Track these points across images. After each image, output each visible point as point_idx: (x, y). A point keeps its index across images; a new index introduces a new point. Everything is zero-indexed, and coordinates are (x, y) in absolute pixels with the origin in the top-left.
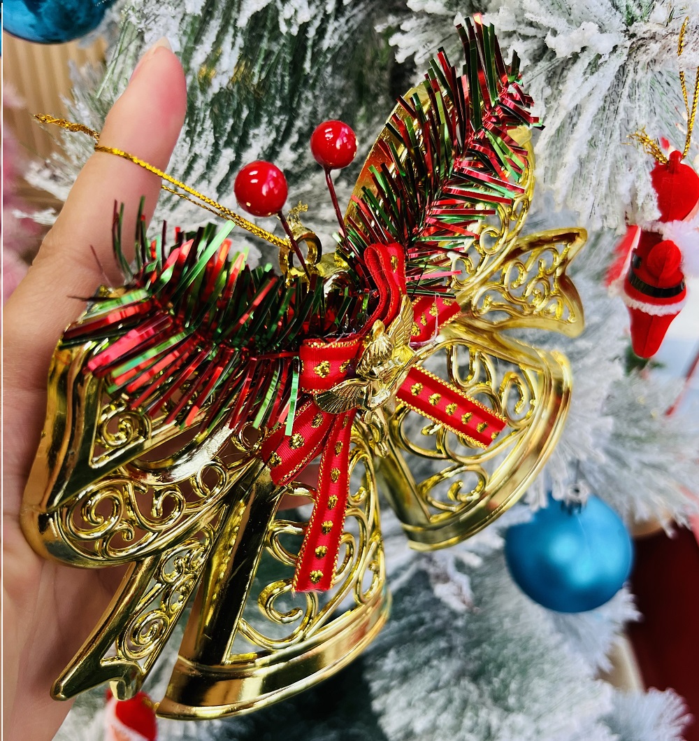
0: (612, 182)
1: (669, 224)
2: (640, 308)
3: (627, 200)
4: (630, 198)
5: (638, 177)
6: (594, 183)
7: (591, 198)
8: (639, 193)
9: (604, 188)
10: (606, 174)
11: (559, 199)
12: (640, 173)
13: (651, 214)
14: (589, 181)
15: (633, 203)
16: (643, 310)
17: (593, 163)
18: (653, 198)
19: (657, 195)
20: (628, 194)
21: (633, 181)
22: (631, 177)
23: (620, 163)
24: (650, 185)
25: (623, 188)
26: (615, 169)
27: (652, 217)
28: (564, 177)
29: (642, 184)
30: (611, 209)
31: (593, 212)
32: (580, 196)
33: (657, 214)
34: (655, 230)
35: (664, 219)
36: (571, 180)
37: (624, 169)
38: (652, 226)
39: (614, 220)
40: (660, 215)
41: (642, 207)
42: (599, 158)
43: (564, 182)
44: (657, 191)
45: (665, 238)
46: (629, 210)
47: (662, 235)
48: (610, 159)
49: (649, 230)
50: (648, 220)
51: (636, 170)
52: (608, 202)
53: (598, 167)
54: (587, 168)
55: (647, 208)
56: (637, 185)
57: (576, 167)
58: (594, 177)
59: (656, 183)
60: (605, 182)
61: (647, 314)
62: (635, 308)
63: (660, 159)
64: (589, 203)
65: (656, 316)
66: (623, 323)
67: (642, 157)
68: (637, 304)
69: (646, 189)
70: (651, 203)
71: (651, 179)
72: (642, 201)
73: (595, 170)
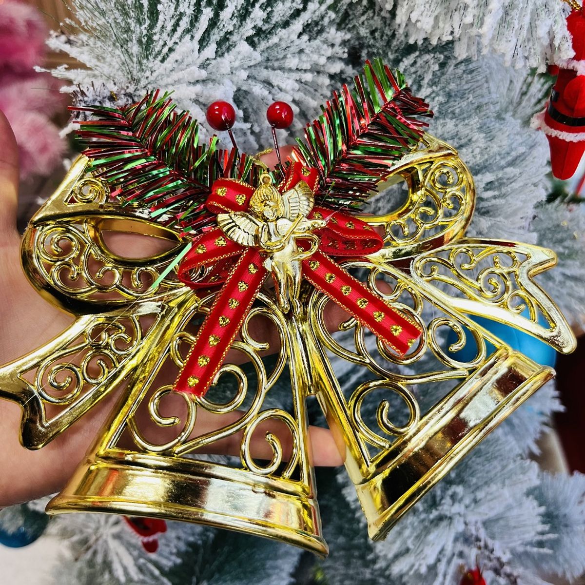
0: (532, 28)
1: (582, 62)
2: (558, 136)
3: (546, 42)
4: (549, 40)
5: (555, 22)
6: (517, 27)
7: (514, 40)
8: (556, 36)
9: (525, 31)
10: (527, 20)
11: (485, 41)
12: (557, 18)
13: (566, 53)
14: (512, 26)
15: (551, 45)
16: (561, 138)
17: (516, 10)
18: (568, 40)
19: (572, 37)
20: (546, 36)
21: (551, 26)
22: (549, 22)
23: (540, 10)
24: (566, 29)
25: (542, 32)
26: (535, 15)
27: (568, 56)
28: (491, 22)
29: (559, 27)
30: (532, 51)
31: (516, 52)
32: (505, 39)
33: (572, 54)
34: (571, 67)
35: (577, 58)
36: (496, 26)
37: (543, 15)
38: (568, 64)
39: (536, 60)
40: (575, 54)
41: (559, 48)
42: (521, 5)
43: (490, 26)
44: (572, 34)
45: (579, 74)
46: (549, 52)
47: (577, 72)
48: (531, 7)
49: (565, 68)
50: (564, 59)
51: (554, 16)
52: (531, 44)
53: (521, 13)
54: (510, 15)
55: (563, 48)
56: (554, 28)
57: (501, 13)
58: (516, 22)
59: (570, 28)
60: (526, 27)
61: (564, 140)
62: (553, 136)
63: (575, 6)
64: (512, 45)
65: (571, 142)
66: (544, 152)
67: (558, 4)
68: (555, 133)
69: (562, 32)
70: (567, 44)
71: (567, 23)
72: (559, 42)
73: (518, 16)
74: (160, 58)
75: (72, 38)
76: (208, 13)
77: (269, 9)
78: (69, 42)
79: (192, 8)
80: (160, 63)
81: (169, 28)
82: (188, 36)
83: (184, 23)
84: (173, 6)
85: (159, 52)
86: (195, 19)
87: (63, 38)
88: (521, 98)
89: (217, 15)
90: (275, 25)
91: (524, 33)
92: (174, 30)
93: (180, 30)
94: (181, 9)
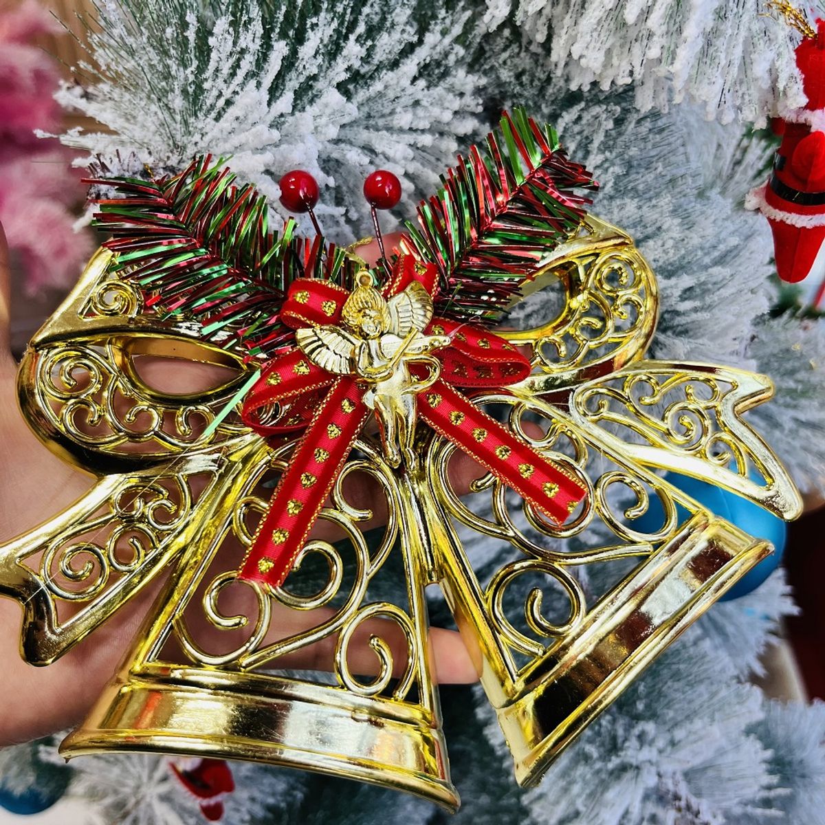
0: (746, 64)
1: (818, 112)
2: (785, 219)
3: (766, 84)
4: (770, 82)
5: (779, 55)
6: (723, 62)
7: (721, 81)
8: (780, 75)
9: (736, 69)
10: (738, 52)
11: (678, 84)
12: (781, 49)
13: (795, 100)
14: (717, 61)
15: (774, 89)
16: (788, 222)
17: (722, 39)
18: (798, 80)
19: (803, 76)
20: (766, 76)
21: (773, 61)
22: (771, 55)
23: (757, 39)
24: (794, 64)
25: (760, 69)
26: (750, 45)
27: (797, 104)
28: (686, 55)
29: (784, 63)
30: (746, 97)
31: (723, 100)
32: (706, 81)
33: (803, 100)
34: (802, 120)
35: (811, 106)
36: (693, 61)
37: (761, 45)
38: (798, 116)
39: (751, 111)
40: (807, 100)
41: (785, 93)
42: (729, 32)
43: (684, 61)
44: (803, 72)
45: (813, 130)
46: (770, 97)
47: (811, 127)
48: (743, 33)
49: (794, 121)
50: (792, 108)
51: (777, 47)
52: (744, 88)
53: (729, 43)
54: (715, 46)
55: (790, 93)
56: (777, 64)
57: (701, 42)
58: (723, 56)
59: (800, 63)
60: (737, 62)
61: (793, 226)
62: (778, 219)
63: (806, 32)
64: (717, 88)
65: (804, 228)
66: (765, 245)
67: (783, 29)
68: (779, 215)
69: (789, 69)
70: (796, 87)
71: (795, 57)
72: (785, 83)
73: (725, 47)
74: (213, 114)
75: (91, 90)
76: (280, 49)
77: (369, 43)
78: (86, 95)
79: (258, 42)
80: (214, 122)
81: (226, 70)
82: (253, 83)
83: (247, 64)
84: (230, 40)
85: (212, 107)
86: (262, 59)
87: (78, 90)
88: (733, 169)
89: (294, 52)
90: (378, 66)
91: (734, 71)
92: (233, 75)
93: (241, 74)
94: (242, 43)
